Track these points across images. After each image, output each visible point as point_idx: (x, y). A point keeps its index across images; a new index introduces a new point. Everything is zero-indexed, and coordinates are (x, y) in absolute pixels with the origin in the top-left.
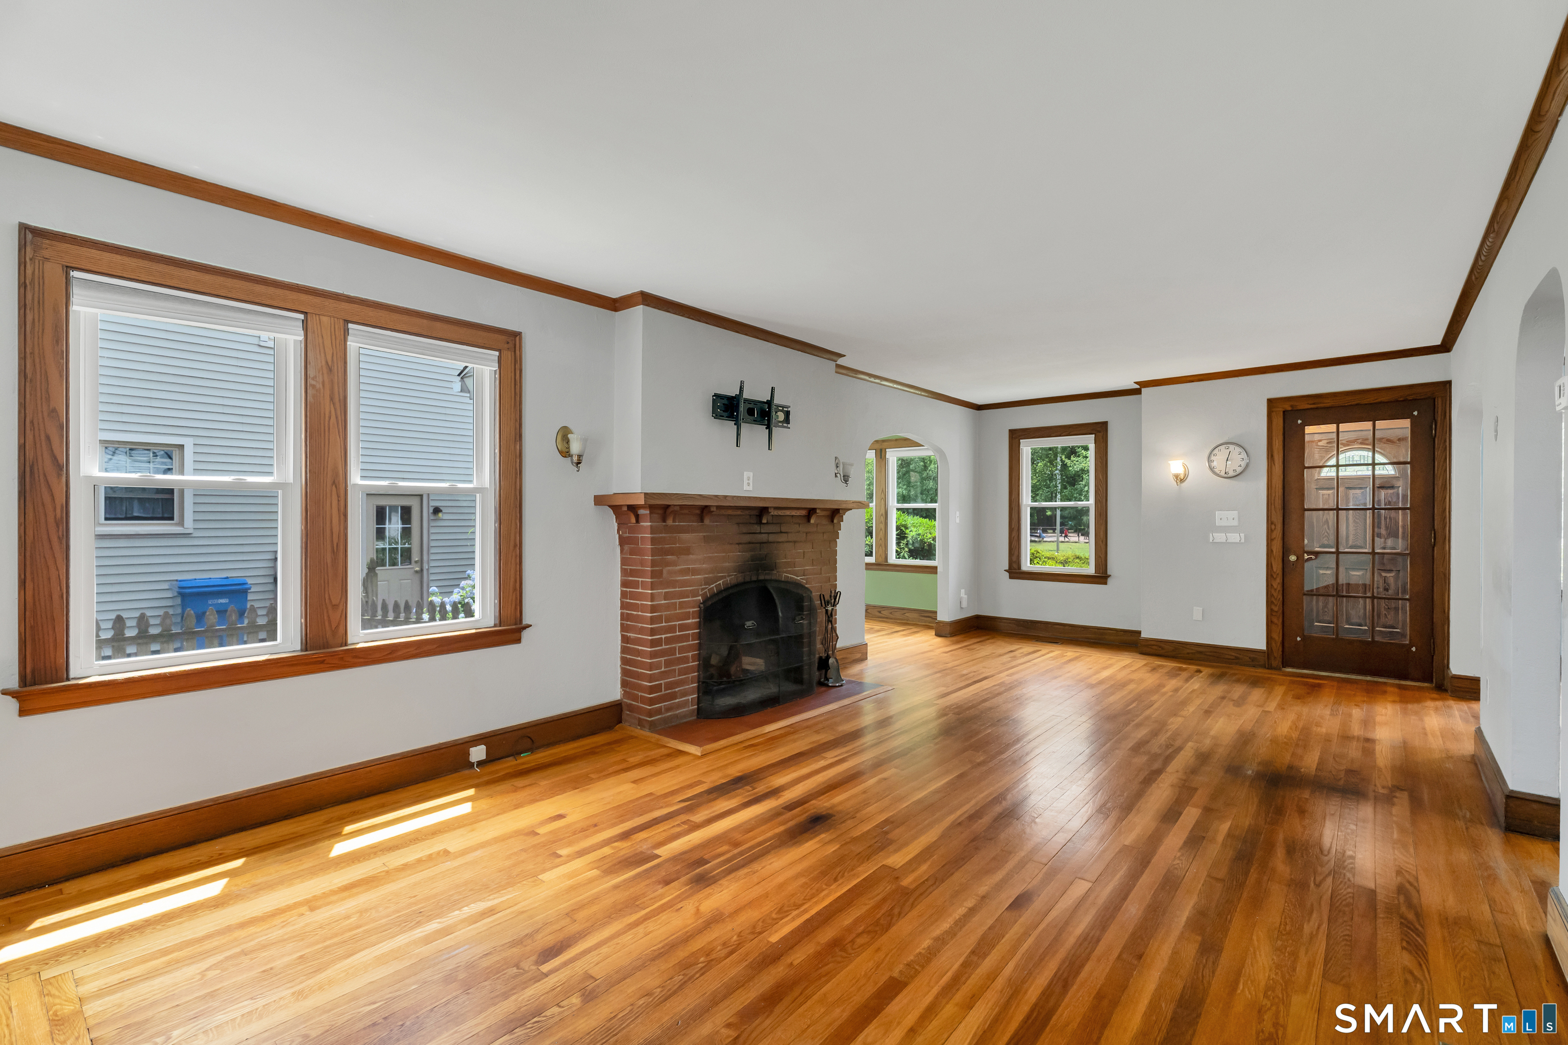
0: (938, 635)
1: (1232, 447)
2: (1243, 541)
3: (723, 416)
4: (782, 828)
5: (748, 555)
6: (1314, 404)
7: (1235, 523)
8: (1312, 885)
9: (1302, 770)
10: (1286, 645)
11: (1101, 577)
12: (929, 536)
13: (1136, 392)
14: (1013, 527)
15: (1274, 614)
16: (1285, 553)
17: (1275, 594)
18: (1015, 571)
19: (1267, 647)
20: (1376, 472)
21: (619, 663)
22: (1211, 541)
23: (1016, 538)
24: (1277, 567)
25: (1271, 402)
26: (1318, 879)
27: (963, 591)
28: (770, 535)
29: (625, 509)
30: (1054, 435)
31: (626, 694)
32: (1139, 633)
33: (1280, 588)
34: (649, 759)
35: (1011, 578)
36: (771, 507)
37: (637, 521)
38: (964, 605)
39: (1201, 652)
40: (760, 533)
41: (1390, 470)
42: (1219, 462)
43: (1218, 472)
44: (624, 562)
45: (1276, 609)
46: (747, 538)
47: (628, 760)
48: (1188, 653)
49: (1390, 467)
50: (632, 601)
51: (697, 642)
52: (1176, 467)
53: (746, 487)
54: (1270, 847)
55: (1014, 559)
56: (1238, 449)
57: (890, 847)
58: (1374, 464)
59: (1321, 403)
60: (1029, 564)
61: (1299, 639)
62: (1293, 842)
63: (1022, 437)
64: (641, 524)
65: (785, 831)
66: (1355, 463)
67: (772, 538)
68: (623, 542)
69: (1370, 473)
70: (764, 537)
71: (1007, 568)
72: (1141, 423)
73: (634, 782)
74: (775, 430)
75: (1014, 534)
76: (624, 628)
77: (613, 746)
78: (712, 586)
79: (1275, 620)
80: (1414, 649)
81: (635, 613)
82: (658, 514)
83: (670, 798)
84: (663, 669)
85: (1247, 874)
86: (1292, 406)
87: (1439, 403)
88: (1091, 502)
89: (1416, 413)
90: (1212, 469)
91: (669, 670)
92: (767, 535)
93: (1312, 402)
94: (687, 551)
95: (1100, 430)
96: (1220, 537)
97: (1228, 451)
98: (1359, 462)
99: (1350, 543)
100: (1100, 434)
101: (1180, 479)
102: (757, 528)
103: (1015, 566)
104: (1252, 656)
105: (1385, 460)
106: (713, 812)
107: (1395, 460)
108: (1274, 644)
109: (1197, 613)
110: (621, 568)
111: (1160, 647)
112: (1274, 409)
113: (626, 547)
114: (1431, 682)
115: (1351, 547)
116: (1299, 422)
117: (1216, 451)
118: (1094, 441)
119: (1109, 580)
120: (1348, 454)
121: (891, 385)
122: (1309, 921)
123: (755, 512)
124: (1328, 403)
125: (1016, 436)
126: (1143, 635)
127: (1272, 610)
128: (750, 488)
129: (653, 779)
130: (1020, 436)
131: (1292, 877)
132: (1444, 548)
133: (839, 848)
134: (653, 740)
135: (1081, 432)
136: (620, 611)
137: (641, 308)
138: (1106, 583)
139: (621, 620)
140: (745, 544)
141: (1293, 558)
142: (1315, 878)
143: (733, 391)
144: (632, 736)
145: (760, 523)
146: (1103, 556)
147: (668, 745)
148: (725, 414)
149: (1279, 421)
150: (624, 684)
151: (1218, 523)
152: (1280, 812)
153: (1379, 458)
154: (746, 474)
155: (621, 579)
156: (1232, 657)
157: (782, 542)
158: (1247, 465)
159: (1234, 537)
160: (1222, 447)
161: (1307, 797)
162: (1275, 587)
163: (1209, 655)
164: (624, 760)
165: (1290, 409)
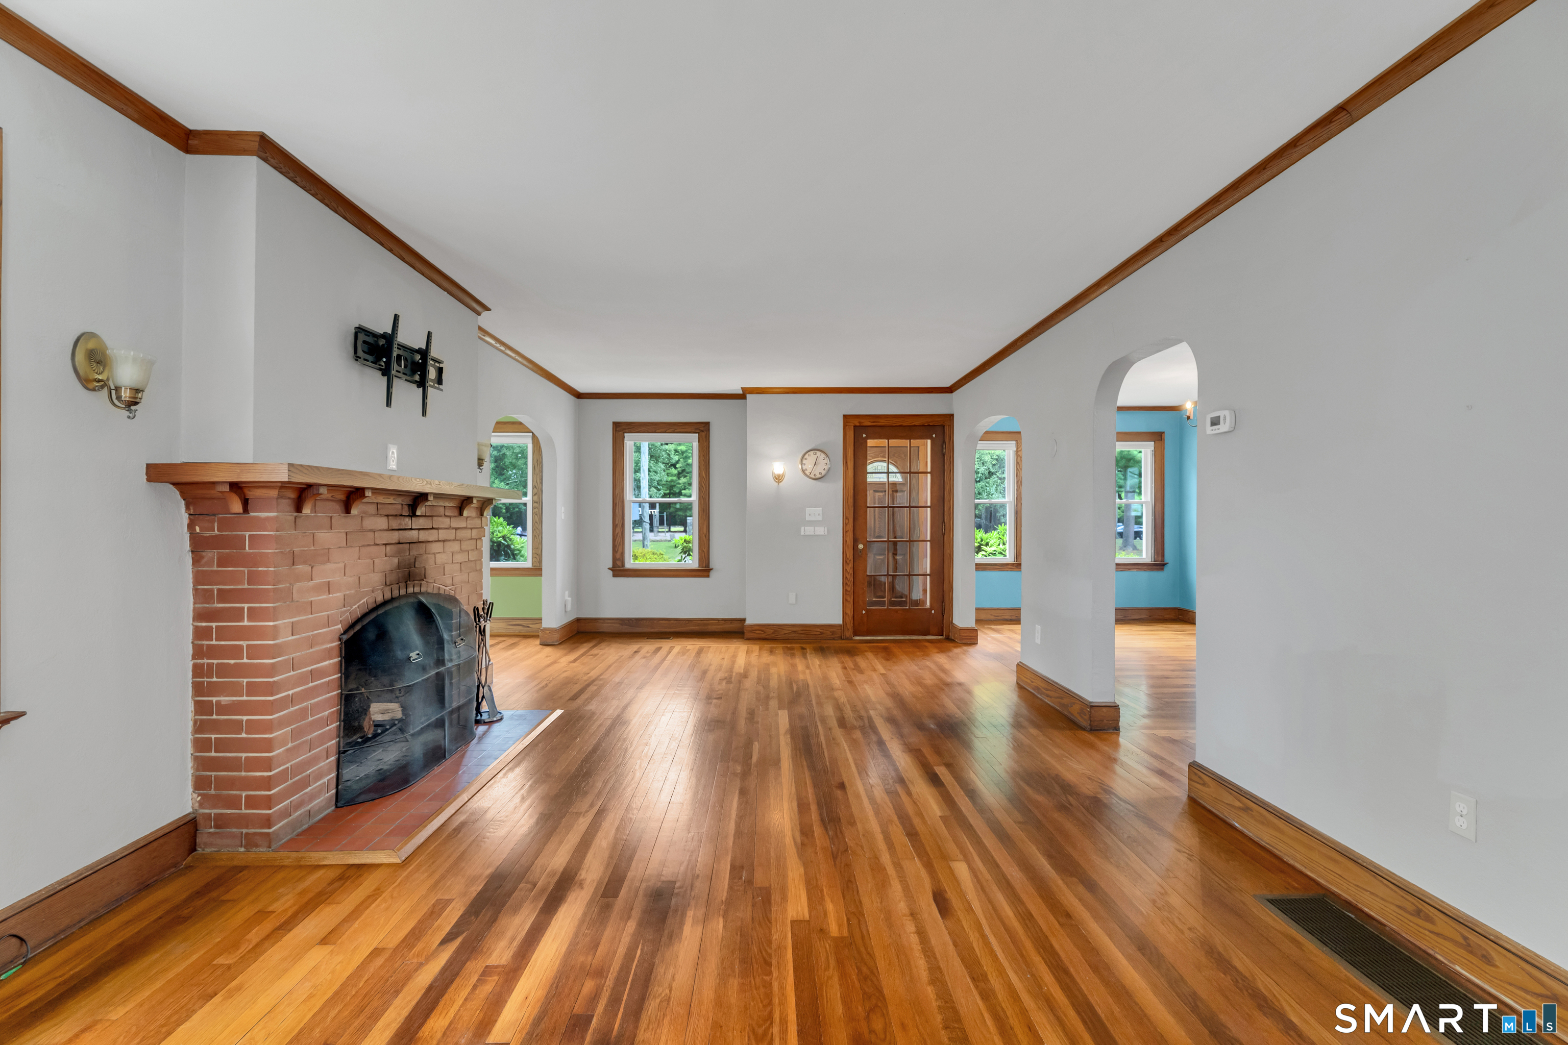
0: (545, 644)
1: (818, 453)
2: (826, 534)
3: (368, 361)
4: (631, 926)
5: (396, 560)
6: (874, 422)
7: (820, 518)
10: (855, 616)
11: (704, 570)
12: (500, 535)
13: (741, 396)
14: (617, 523)
15: (848, 593)
16: (856, 541)
17: (848, 577)
18: (619, 570)
19: (843, 621)
20: (890, 480)
21: (189, 749)
22: (802, 533)
23: (620, 534)
24: (850, 554)
25: (845, 417)
27: (567, 593)
28: (421, 532)
29: (227, 488)
30: (659, 431)
31: (205, 800)
32: (744, 620)
33: (851, 572)
34: (310, 895)
35: (614, 576)
36: (431, 493)
37: (246, 510)
38: (569, 608)
39: (795, 632)
40: (411, 529)
41: (898, 478)
42: (809, 465)
43: (809, 474)
44: (200, 578)
45: (849, 589)
46: (395, 536)
47: (271, 909)
48: (785, 634)
49: (898, 475)
50: (223, 643)
51: (335, 693)
52: (778, 468)
55: (618, 556)
56: (823, 456)
57: (773, 897)
58: (888, 473)
59: (879, 422)
60: (632, 561)
61: (864, 612)
63: (627, 431)
64: (252, 514)
65: (640, 924)
66: (879, 471)
67: (423, 536)
68: (198, 545)
69: (886, 480)
70: (414, 535)
71: (611, 566)
72: (746, 426)
73: (324, 941)
74: (431, 391)
75: (618, 530)
76: (198, 689)
77: (214, 894)
78: (354, 607)
79: (848, 599)
80: (933, 612)
81: (232, 662)
82: (289, 498)
83: (420, 946)
84: (290, 745)
86: (860, 422)
87: (947, 428)
88: (694, 498)
89: (934, 436)
90: (803, 471)
91: (299, 744)
92: (417, 531)
93: (872, 421)
94: (325, 556)
95: (702, 429)
96: (809, 530)
97: (816, 456)
98: (881, 471)
99: (877, 534)
100: (704, 434)
101: (778, 479)
102: (407, 523)
103: (619, 563)
104: (831, 630)
105: (895, 470)
106: (513, 939)
107: (902, 471)
108: (847, 619)
109: (792, 599)
110: (196, 590)
111: (762, 631)
112: (848, 424)
113: (211, 555)
114: (942, 635)
115: (877, 537)
116: (864, 436)
117: (807, 456)
118: (697, 440)
119: (712, 573)
120: (875, 464)
121: (513, 355)
123: (408, 500)
124: (882, 422)
125: (620, 429)
126: (748, 622)
127: (846, 590)
129: (356, 925)
130: (625, 429)
132: (949, 536)
133: (725, 922)
134: (286, 862)
135: (682, 430)
136: (191, 663)
137: (254, 159)
138: (708, 576)
139: (194, 676)
140: (392, 545)
141: (861, 546)
143: (383, 326)
144: (236, 867)
145: (413, 514)
146: (705, 550)
147: (325, 863)
148: (370, 358)
149: (851, 434)
150: (200, 784)
151: (808, 518)
153: (893, 468)
155: (194, 609)
156: (819, 633)
157: (432, 541)
158: (829, 469)
159: (820, 531)
160: (811, 453)
162: (848, 571)
163: (801, 634)
164: (262, 915)
165: (858, 424)
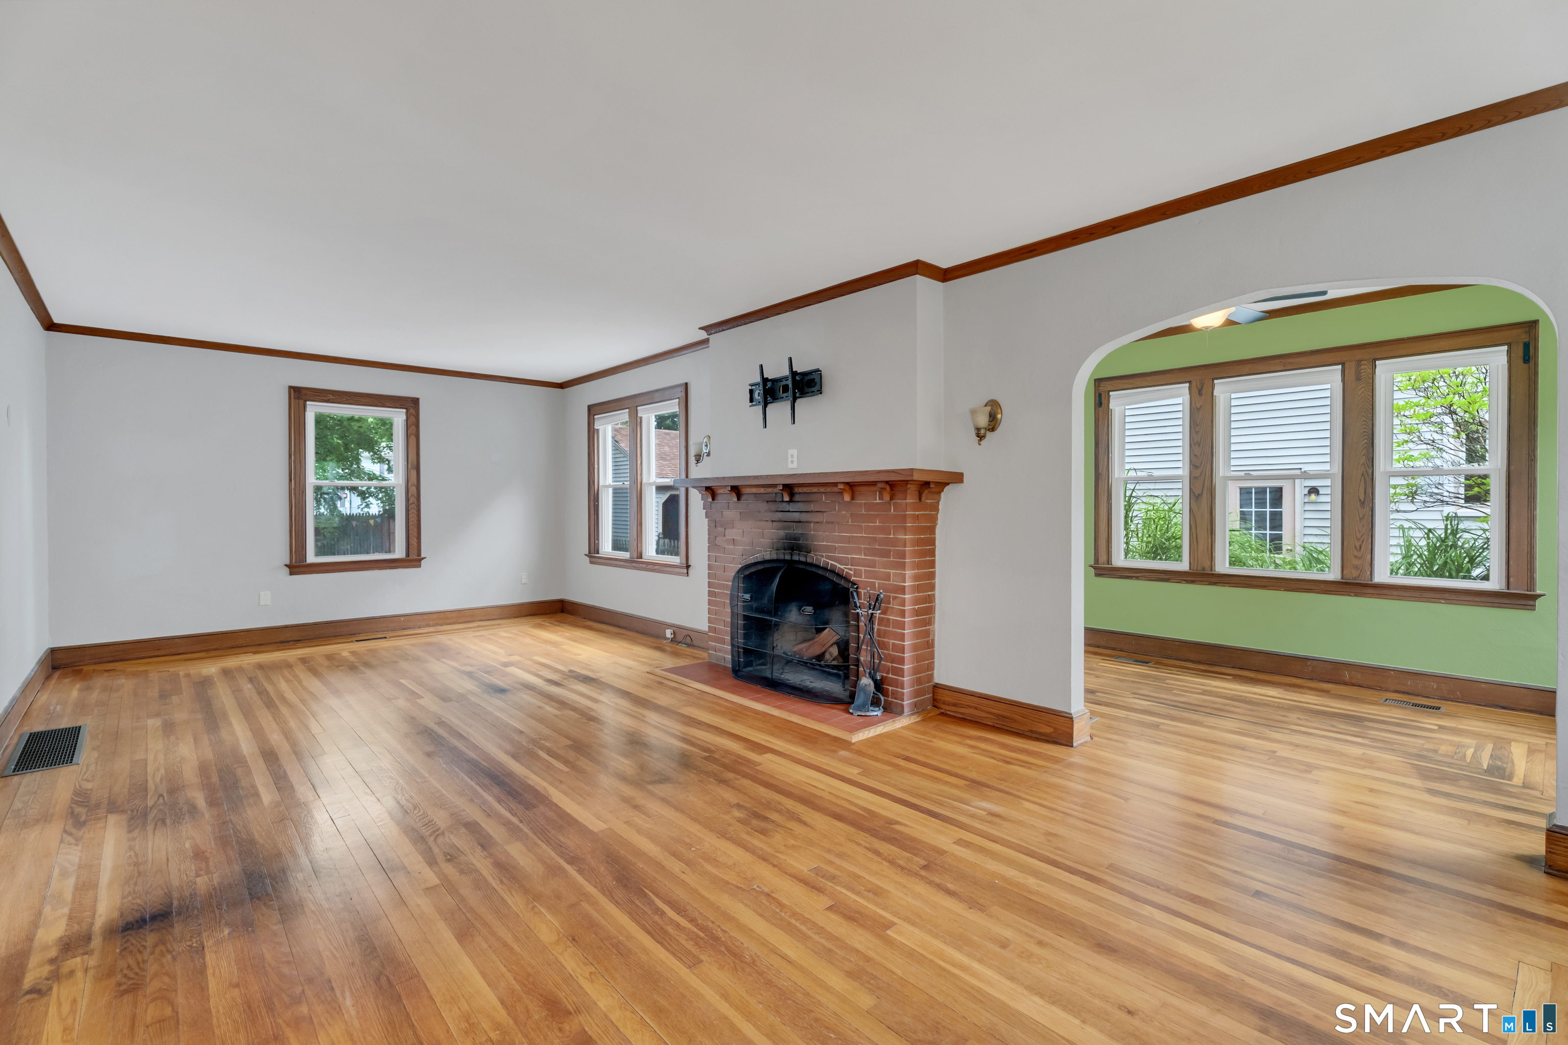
5: (782, 533)
8: (165, 795)
9: (226, 931)
26: (161, 800)
28: (806, 514)
40: (794, 511)
46: (779, 516)
53: (790, 466)
54: (212, 803)
62: (194, 818)
67: (806, 517)
70: (796, 516)
78: (751, 557)
85: (221, 779)
92: (800, 513)
102: (790, 506)
122: (162, 775)
128: (795, 465)
131: (183, 793)
140: (779, 521)
142: (164, 799)
145: (792, 500)
152: (223, 841)
154: (791, 452)
157: (819, 523)
161: (198, 879)
